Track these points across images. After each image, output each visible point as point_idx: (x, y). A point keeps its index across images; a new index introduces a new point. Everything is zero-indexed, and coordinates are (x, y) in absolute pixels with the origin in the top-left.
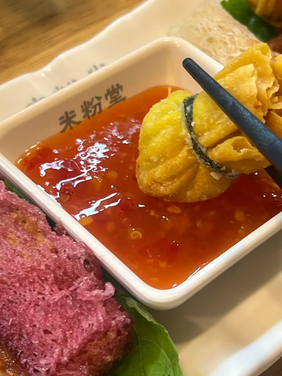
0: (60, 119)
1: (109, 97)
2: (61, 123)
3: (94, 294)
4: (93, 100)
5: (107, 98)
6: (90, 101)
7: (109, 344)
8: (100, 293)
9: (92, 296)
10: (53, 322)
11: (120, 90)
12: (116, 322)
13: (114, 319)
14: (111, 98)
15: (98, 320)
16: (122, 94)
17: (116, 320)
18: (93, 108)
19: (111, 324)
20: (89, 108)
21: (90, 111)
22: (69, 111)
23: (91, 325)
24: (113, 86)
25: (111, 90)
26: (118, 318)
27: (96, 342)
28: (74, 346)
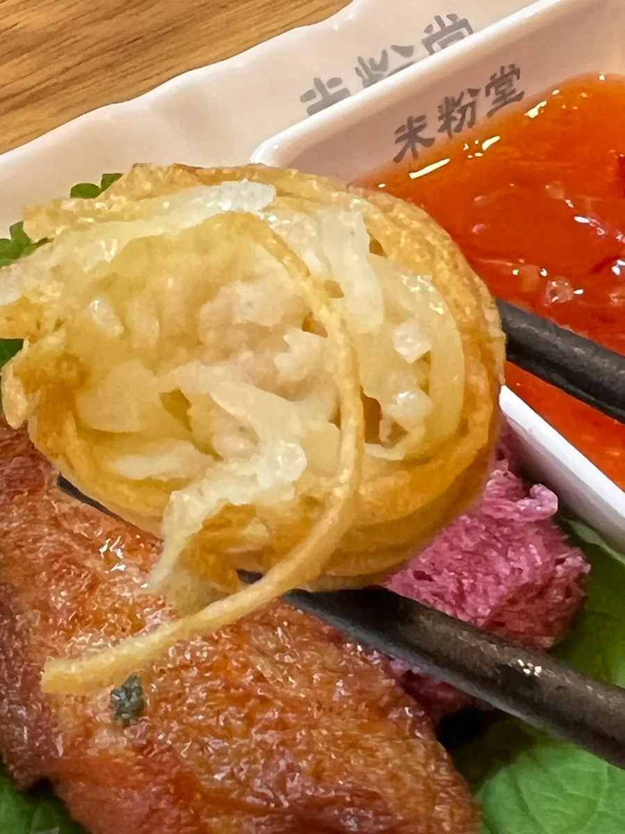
0: (397, 132)
1: (493, 91)
2: (398, 141)
3: (522, 508)
4: (462, 95)
5: (488, 94)
6: (457, 98)
7: (548, 612)
8: (534, 506)
9: (518, 511)
10: (434, 557)
11: (515, 77)
12: (564, 567)
13: (561, 561)
14: (497, 93)
15: (532, 563)
16: (518, 85)
17: (565, 564)
18: (459, 111)
19: (555, 572)
20: (453, 111)
21: (455, 119)
22: (415, 117)
23: (516, 572)
24: (502, 68)
25: (499, 75)
26: (569, 561)
27: (522, 606)
28: (480, 610)
